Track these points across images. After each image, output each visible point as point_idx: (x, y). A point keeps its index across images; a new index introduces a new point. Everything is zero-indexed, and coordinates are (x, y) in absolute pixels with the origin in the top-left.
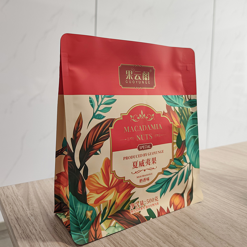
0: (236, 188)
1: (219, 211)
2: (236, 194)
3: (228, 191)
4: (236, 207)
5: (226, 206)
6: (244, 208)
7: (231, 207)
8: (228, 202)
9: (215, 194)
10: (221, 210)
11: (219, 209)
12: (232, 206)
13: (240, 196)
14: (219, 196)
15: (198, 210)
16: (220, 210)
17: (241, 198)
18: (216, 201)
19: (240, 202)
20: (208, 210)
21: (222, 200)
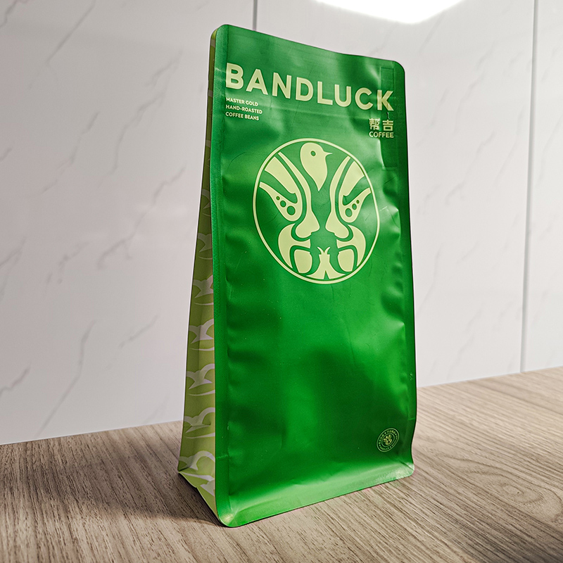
0: (459, 493)
1: (375, 555)
2: (449, 511)
3: (432, 500)
4: (428, 548)
5: (403, 542)
6: (449, 551)
7: (415, 546)
8: (414, 533)
9: (392, 508)
10: (382, 553)
11: (379, 551)
12: (419, 544)
13: (458, 517)
14: (400, 513)
15: (322, 549)
16: (377, 554)
17: (457, 521)
18: (385, 527)
19: (448, 533)
20: (346, 550)
21: (403, 525)
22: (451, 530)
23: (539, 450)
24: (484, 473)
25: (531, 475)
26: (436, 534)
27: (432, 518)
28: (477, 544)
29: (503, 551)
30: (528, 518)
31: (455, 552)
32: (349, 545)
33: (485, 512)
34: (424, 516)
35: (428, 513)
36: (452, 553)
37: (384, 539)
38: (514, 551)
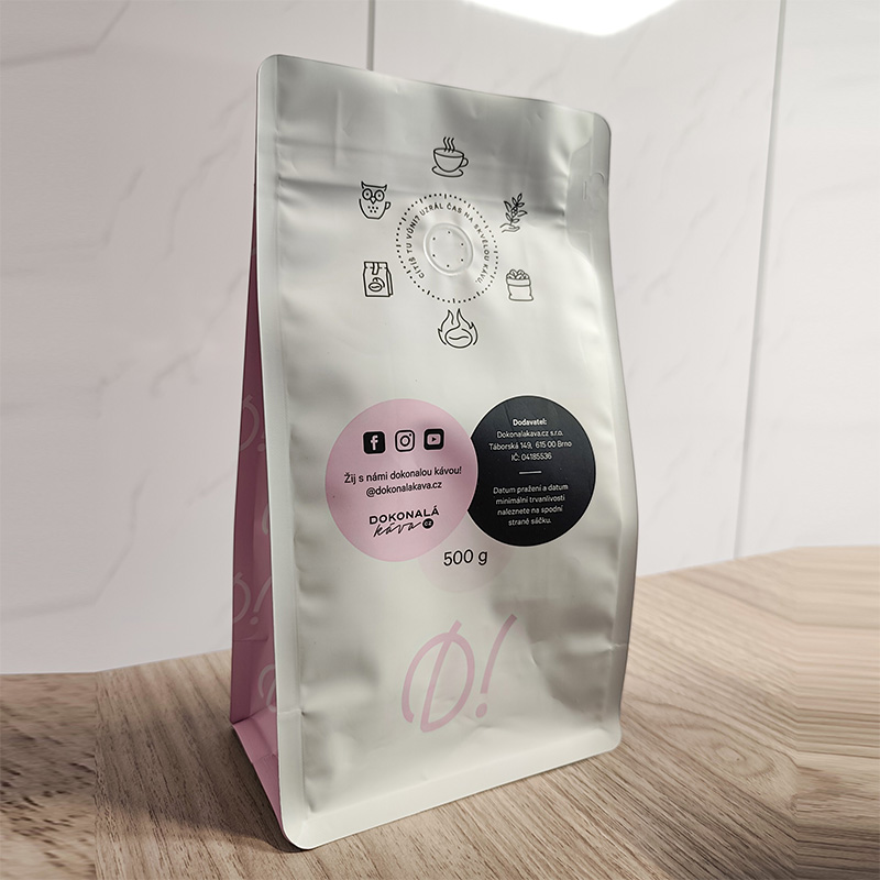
0: (652, 762)
2: (638, 795)
4: (603, 860)
5: (567, 849)
6: (635, 864)
7: (586, 856)
8: (585, 834)
11: (531, 867)
12: (591, 853)
13: (650, 804)
14: (564, 800)
15: (446, 866)
17: (648, 811)
18: (541, 825)
19: (635, 832)
20: (482, 867)
21: (569, 819)
22: (638, 828)
23: (769, 686)
24: (690, 727)
25: (756, 728)
26: (617, 834)
27: (612, 807)
28: (678, 850)
29: (715, 863)
30: (752, 802)
31: (644, 866)
32: (488, 858)
33: (690, 795)
34: (599, 803)
35: (606, 799)
36: (640, 868)
37: (539, 845)
38: (732, 861)
